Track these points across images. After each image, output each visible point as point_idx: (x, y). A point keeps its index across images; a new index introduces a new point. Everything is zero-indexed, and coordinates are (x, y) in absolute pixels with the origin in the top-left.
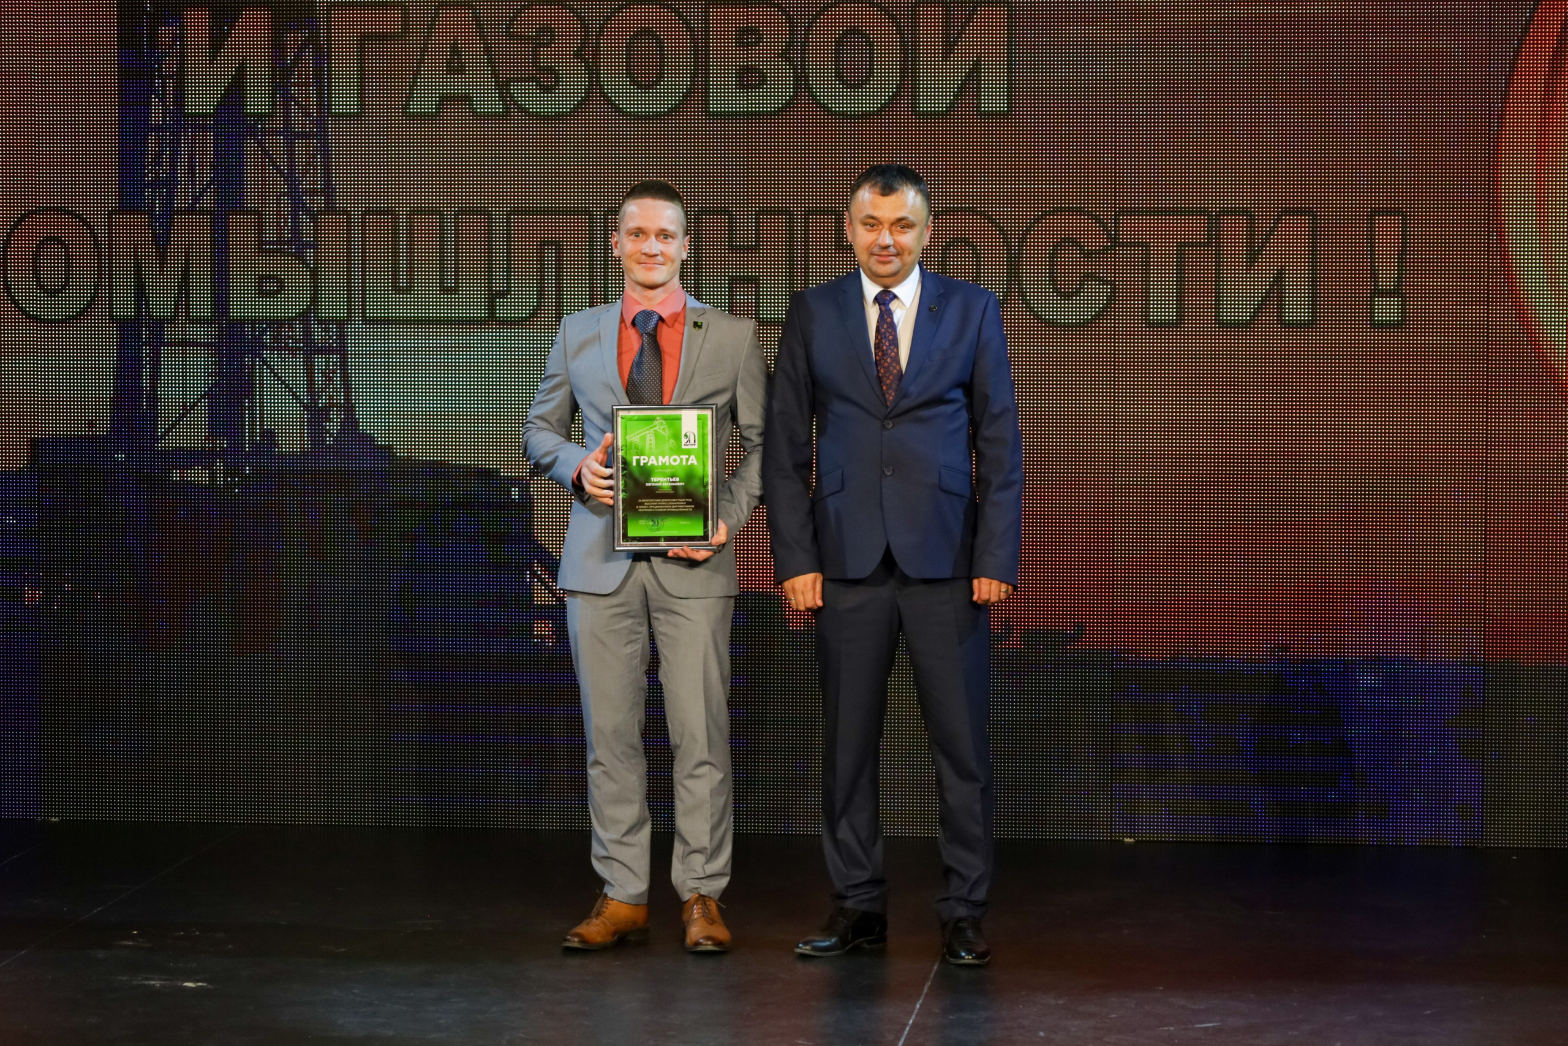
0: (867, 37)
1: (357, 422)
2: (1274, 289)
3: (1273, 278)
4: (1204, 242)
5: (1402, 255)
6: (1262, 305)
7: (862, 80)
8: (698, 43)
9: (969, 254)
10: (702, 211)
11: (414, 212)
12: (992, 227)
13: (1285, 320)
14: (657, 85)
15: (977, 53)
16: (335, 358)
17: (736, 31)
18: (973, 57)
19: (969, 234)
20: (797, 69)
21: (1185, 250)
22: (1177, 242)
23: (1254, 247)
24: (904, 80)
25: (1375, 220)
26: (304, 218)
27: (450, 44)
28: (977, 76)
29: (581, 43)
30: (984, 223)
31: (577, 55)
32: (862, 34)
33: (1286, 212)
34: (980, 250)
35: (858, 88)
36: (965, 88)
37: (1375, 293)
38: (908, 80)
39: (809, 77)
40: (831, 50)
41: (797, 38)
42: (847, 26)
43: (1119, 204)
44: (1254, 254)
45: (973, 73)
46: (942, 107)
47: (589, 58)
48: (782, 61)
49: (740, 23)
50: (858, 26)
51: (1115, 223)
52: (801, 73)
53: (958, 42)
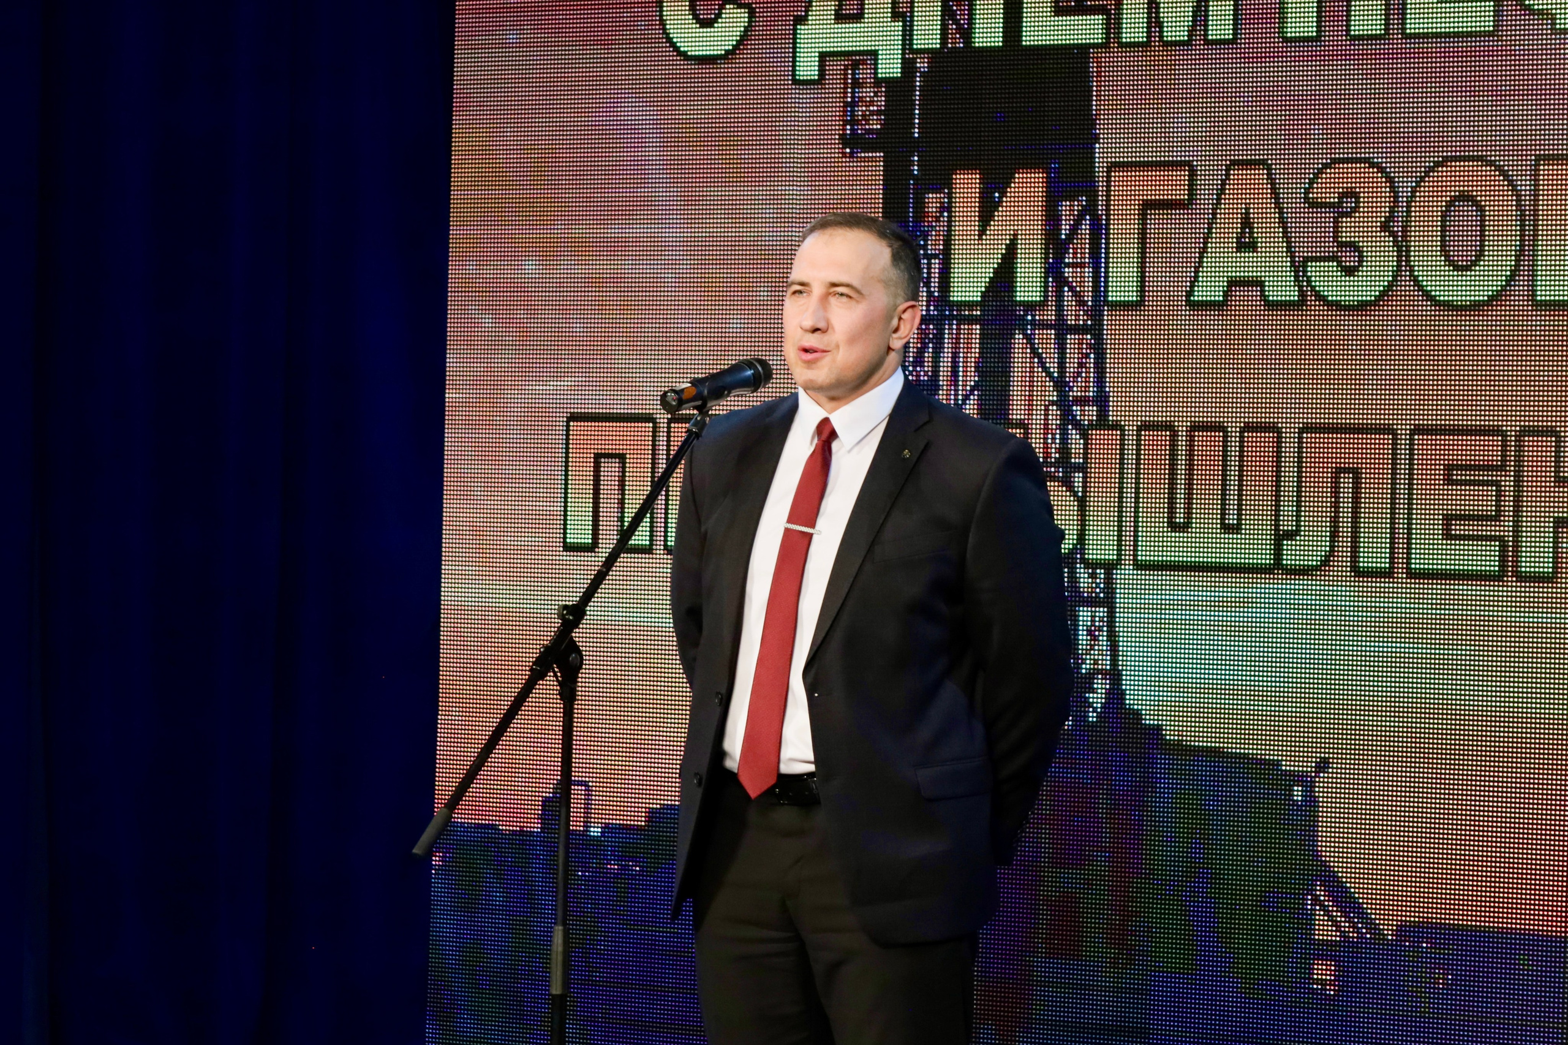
1: (1123, 693)
8: (1525, 211)
11: (1195, 427)
14: (1475, 266)
16: (1102, 612)
26: (1074, 434)
29: (1389, 212)
47: (1398, 231)
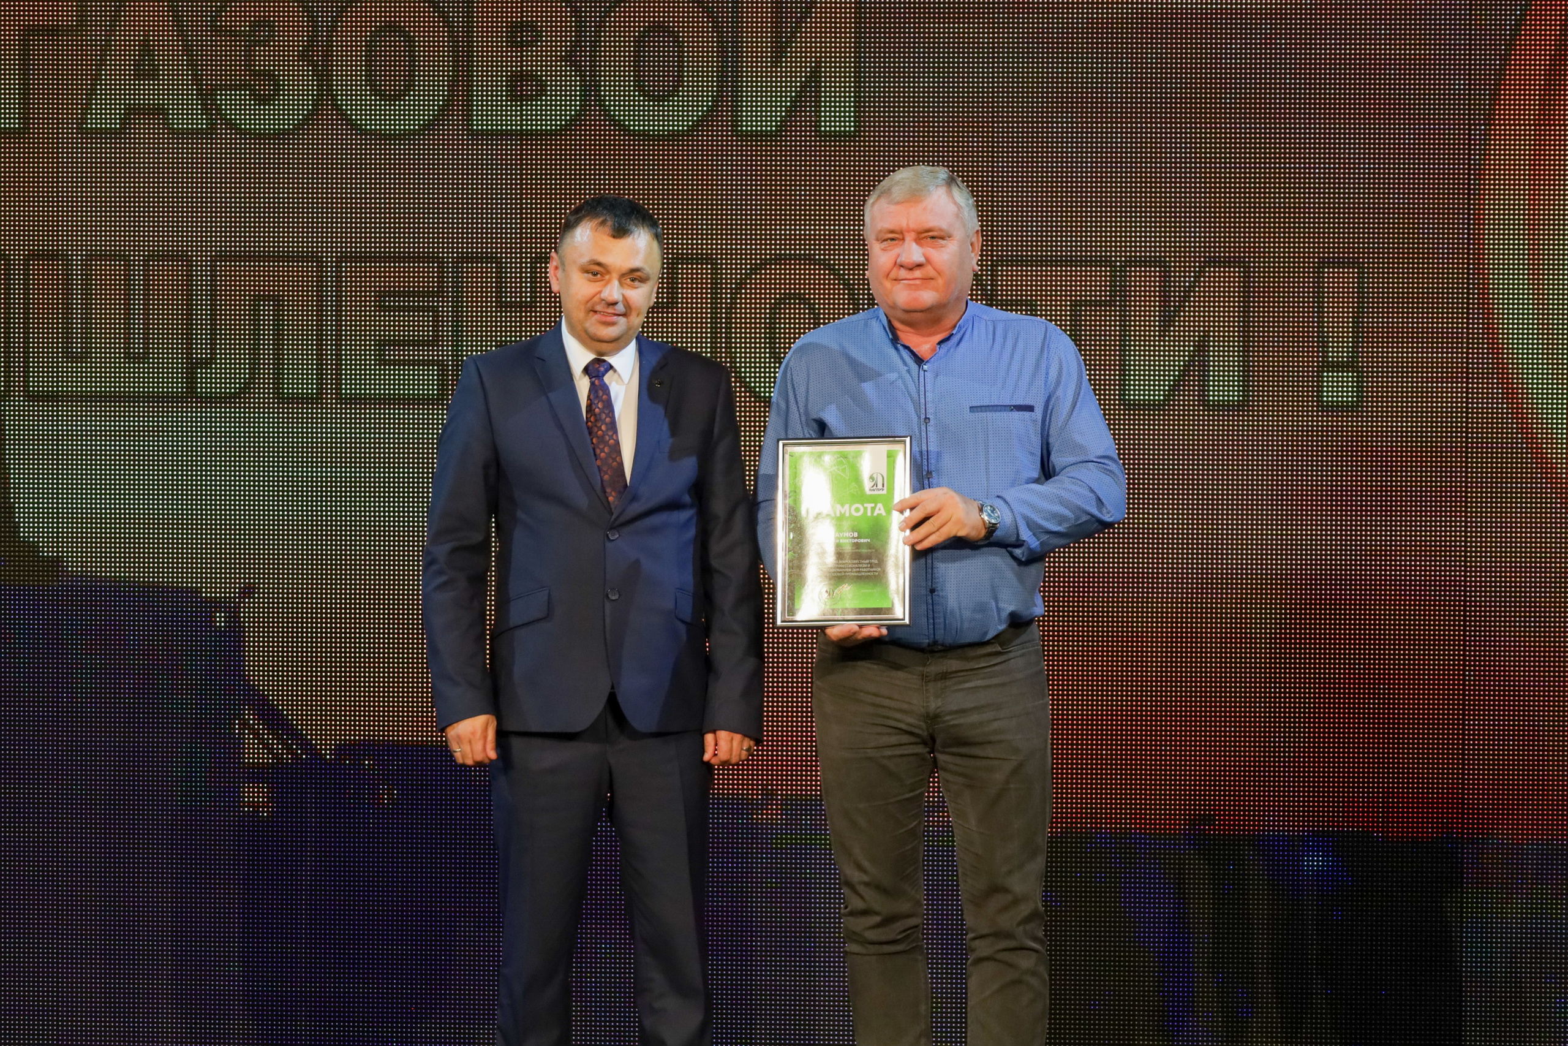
0: (674, 35)
2: (1194, 361)
3: (1194, 346)
4: (1106, 301)
5: (1358, 317)
6: (1179, 381)
7: (668, 91)
8: (458, 42)
9: (805, 314)
10: (462, 258)
11: (91, 256)
12: (834, 279)
13: (1209, 401)
14: (405, 96)
15: (816, 57)
17: (507, 27)
18: (811, 62)
19: (805, 289)
20: (586, 76)
21: (1081, 311)
22: (1071, 301)
23: (1170, 306)
24: (723, 91)
25: (1324, 273)
27: (139, 41)
28: (815, 87)
29: (308, 41)
30: (824, 274)
31: (304, 56)
32: (669, 32)
33: (1210, 262)
34: (819, 309)
35: (664, 101)
36: (801, 101)
37: (1323, 367)
38: (727, 91)
39: (600, 86)
40: (630, 51)
41: (586, 36)
42: (649, 22)
43: (997, 251)
44: (1169, 316)
45: (811, 82)
46: (771, 126)
47: (318, 61)
48: (566, 66)
49: (512, 17)
50: (664, 22)
51: (992, 275)
52: (590, 81)
53: (792, 42)
